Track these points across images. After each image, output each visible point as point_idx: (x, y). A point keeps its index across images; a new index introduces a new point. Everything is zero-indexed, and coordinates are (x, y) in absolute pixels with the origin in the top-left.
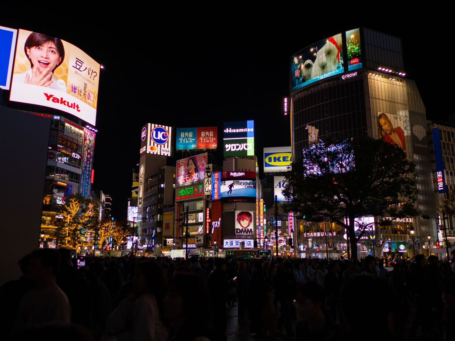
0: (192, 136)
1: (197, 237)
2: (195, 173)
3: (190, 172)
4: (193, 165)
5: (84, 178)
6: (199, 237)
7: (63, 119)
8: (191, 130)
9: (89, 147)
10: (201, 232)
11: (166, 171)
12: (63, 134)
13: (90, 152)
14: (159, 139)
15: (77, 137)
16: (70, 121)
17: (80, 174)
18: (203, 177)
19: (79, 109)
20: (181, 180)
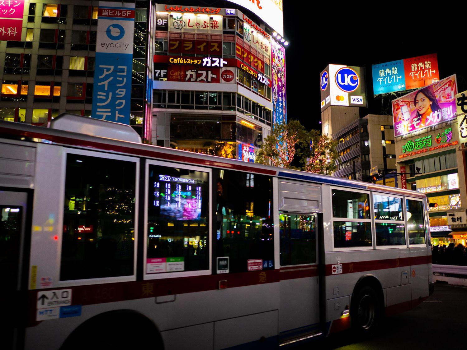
0: (396, 73)
1: (452, 213)
2: (432, 113)
3: (421, 112)
4: (427, 100)
5: (276, 118)
6: (455, 213)
7: (240, 15)
8: (394, 64)
9: (279, 68)
10: (456, 205)
11: (369, 122)
12: (243, 41)
13: (281, 78)
14: (347, 84)
15: (262, 49)
16: (250, 20)
17: (270, 111)
18: (450, 115)
19: (260, 5)
20: (404, 129)
